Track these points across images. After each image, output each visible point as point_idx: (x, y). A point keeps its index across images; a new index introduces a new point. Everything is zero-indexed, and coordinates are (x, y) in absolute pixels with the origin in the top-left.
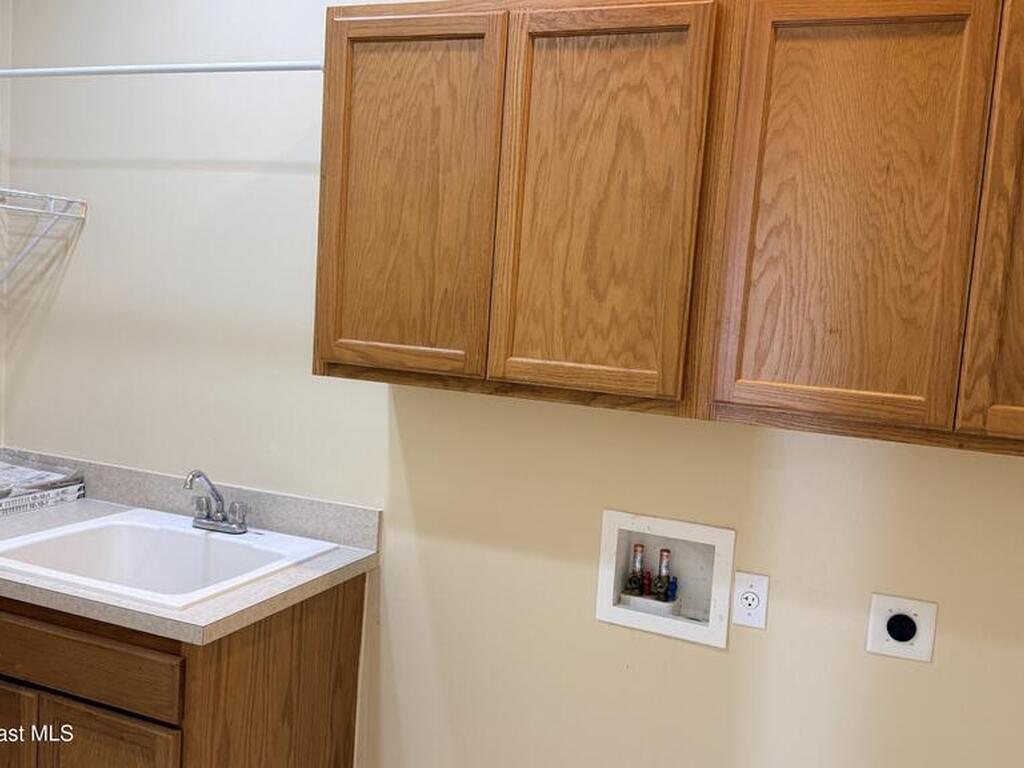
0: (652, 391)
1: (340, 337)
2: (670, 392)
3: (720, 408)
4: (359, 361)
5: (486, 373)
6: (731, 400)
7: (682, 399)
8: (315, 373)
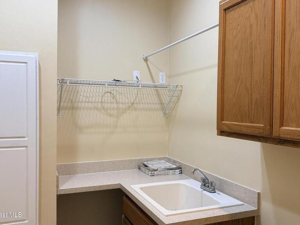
1: (223, 121)
4: (228, 130)
5: (272, 135)
8: (218, 135)
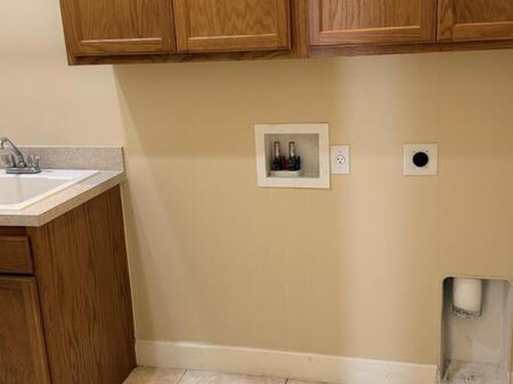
0: (274, 45)
1: (82, 39)
2: (285, 45)
3: (313, 49)
5: (176, 49)
6: (319, 44)
7: (292, 47)
8: (70, 65)
